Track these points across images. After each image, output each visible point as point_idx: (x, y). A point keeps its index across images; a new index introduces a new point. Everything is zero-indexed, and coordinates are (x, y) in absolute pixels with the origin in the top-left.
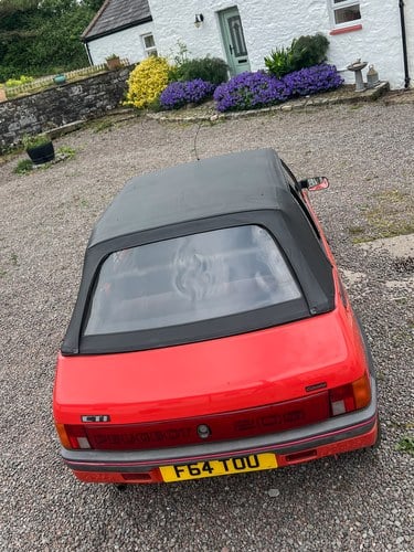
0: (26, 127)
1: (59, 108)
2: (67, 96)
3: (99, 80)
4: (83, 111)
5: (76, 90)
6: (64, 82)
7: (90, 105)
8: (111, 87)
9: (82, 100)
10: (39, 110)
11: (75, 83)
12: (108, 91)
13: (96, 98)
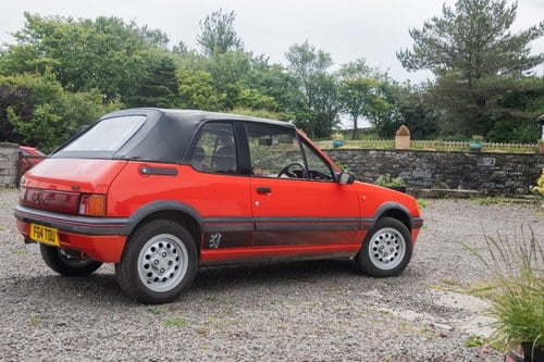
0: (416, 179)
1: (461, 173)
2: (474, 164)
3: (520, 159)
4: (487, 185)
5: (487, 162)
6: (479, 149)
7: (497, 181)
8: (533, 170)
9: (491, 173)
10: (437, 168)
11: (489, 154)
12: (526, 174)
13: (508, 176)
